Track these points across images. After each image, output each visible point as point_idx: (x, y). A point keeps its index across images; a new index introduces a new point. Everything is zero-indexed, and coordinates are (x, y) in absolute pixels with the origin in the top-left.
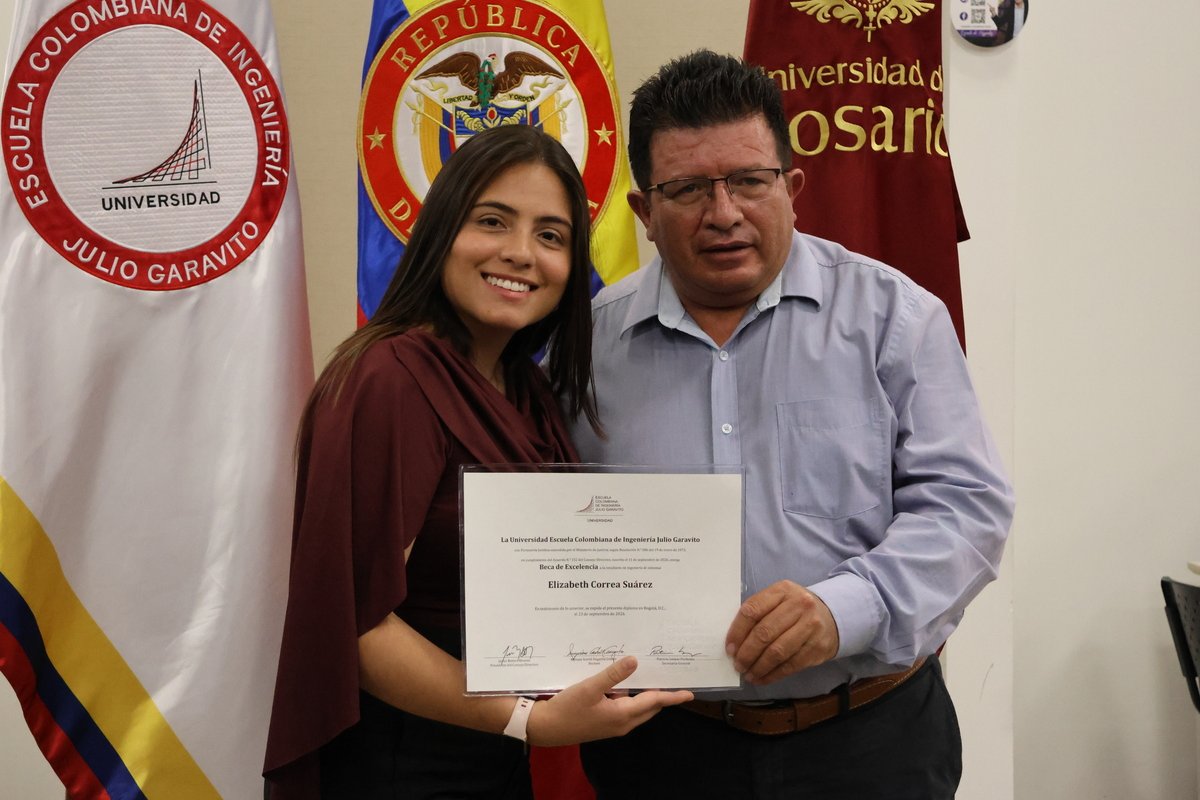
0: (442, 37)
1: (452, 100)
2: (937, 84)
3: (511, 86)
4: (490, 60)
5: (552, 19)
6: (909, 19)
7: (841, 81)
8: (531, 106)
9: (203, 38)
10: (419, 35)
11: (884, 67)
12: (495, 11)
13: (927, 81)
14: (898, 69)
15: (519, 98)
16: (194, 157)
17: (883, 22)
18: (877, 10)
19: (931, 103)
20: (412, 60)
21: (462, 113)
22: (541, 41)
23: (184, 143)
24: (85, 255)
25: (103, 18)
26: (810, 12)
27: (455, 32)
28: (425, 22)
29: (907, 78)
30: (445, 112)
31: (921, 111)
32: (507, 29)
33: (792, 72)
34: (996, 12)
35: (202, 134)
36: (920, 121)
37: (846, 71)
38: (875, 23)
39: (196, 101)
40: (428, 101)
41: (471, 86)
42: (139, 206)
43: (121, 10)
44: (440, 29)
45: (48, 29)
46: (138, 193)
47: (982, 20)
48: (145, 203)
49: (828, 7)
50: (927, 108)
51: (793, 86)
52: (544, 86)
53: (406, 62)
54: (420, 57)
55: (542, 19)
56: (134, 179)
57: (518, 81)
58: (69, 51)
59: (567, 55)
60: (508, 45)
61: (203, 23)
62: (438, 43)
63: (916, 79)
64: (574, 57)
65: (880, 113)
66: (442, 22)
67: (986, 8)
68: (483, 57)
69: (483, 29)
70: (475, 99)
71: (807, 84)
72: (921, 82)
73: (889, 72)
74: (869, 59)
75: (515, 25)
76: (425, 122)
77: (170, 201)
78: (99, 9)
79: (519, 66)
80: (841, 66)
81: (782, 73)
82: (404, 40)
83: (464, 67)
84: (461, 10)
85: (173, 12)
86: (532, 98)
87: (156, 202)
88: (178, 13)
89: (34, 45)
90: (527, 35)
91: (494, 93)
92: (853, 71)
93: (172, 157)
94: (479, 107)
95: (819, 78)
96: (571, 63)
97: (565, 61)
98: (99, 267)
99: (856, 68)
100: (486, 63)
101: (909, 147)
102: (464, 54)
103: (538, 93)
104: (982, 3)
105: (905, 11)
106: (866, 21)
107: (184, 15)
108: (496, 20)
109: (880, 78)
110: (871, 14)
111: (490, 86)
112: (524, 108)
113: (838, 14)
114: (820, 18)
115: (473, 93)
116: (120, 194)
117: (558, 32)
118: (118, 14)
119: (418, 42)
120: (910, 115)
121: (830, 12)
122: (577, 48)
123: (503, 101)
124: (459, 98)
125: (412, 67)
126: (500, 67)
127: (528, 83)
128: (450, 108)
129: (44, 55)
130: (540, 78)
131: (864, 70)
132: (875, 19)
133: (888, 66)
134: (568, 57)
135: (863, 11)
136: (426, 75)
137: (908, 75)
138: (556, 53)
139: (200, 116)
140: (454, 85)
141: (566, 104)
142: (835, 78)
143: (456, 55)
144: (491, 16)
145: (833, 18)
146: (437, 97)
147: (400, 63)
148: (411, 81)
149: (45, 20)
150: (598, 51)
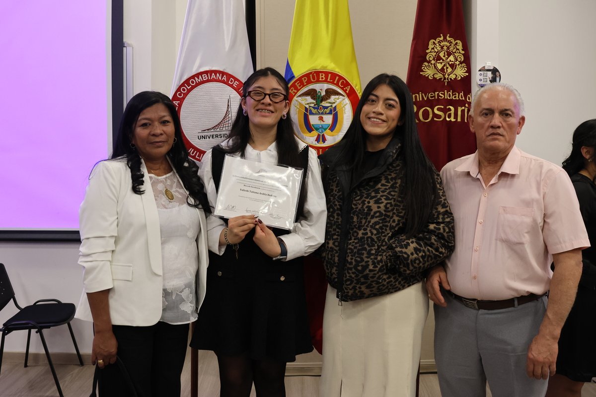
0: (305, 84)
1: (308, 104)
2: (469, 99)
3: (327, 99)
4: (320, 91)
5: (341, 78)
6: (460, 78)
7: (436, 98)
8: (334, 106)
9: (231, 86)
10: (298, 84)
11: (451, 93)
12: (322, 75)
13: (466, 98)
14: (456, 94)
15: (330, 103)
16: (227, 123)
17: (451, 79)
18: (449, 75)
19: (467, 105)
20: (296, 91)
21: (311, 108)
22: (337, 85)
23: (224, 118)
24: (193, 153)
25: (200, 81)
26: (427, 76)
27: (309, 82)
28: (300, 79)
29: (459, 97)
30: (306, 107)
31: (463, 108)
32: (326, 81)
33: (420, 95)
34: (491, 79)
35: (230, 116)
36: (463, 111)
37: (438, 94)
38: (448, 79)
39: (228, 105)
40: (301, 104)
41: (314, 99)
42: (209, 138)
43: (205, 78)
44: (305, 81)
45: (183, 85)
46: (209, 134)
47: (486, 81)
48: (211, 137)
49: (433, 74)
50: (465, 107)
51: (421, 99)
52: (338, 99)
53: (294, 92)
54: (298, 90)
55: (337, 78)
56: (208, 130)
57: (329, 98)
58: (189, 91)
59: (346, 89)
60: (326, 86)
61: (231, 81)
62: (304, 86)
63: (462, 97)
64: (348, 90)
65: (450, 108)
66: (305, 79)
67: (488, 77)
68: (318, 90)
69: (318, 81)
70: (315, 103)
71: (426, 99)
72: (464, 98)
73: (453, 95)
74: (446, 91)
75: (328, 80)
76: (299, 111)
77: (219, 136)
78: (198, 78)
79: (330, 93)
80: (436, 93)
81: (417, 95)
82: (294, 85)
83: (312, 93)
84: (311, 75)
85: (222, 78)
86: (334, 103)
87: (215, 137)
88: (223, 78)
89: (178, 90)
90: (333, 83)
91: (321, 101)
92: (440, 95)
93: (220, 123)
94: (317, 106)
95: (429, 96)
96: (347, 92)
97: (345, 91)
98: (197, 157)
99: (441, 94)
100: (319, 92)
101: (459, 119)
102: (312, 89)
103: (336, 101)
104: (486, 76)
105: (458, 76)
106: (445, 79)
107: (225, 79)
108: (322, 78)
109: (450, 97)
110: (446, 76)
111: (320, 99)
112: (332, 106)
113: (436, 76)
114: (430, 78)
115: (315, 102)
116: (203, 134)
117: (343, 82)
118: (204, 79)
119: (298, 85)
120: (460, 109)
121: (433, 76)
122: (349, 87)
123: (324, 104)
124: (310, 103)
125: (296, 93)
126: (323, 93)
127: (333, 98)
128: (307, 106)
129: (182, 93)
130: (337, 97)
131: (444, 94)
132: (448, 78)
133: (452, 93)
134: (346, 90)
135: (444, 75)
136: (300, 96)
137: (460, 96)
138: (342, 89)
139: (230, 110)
140: (309, 99)
141: (345, 105)
142: (434, 96)
143: (310, 90)
144: (321, 77)
145: (434, 78)
146: (304, 103)
147: (292, 92)
148: (295, 98)
149: (182, 82)
150: (357, 88)
